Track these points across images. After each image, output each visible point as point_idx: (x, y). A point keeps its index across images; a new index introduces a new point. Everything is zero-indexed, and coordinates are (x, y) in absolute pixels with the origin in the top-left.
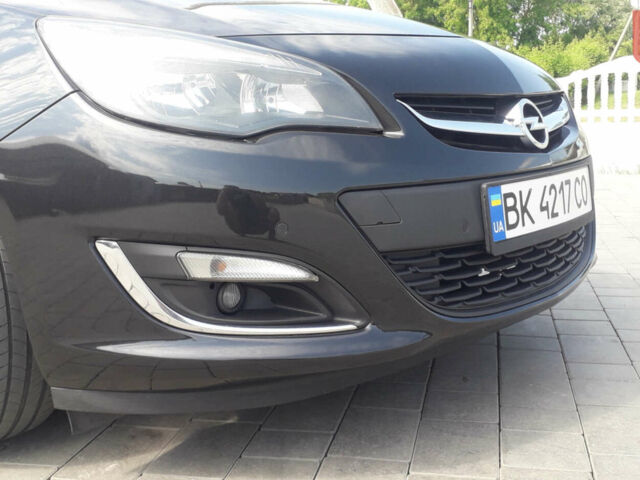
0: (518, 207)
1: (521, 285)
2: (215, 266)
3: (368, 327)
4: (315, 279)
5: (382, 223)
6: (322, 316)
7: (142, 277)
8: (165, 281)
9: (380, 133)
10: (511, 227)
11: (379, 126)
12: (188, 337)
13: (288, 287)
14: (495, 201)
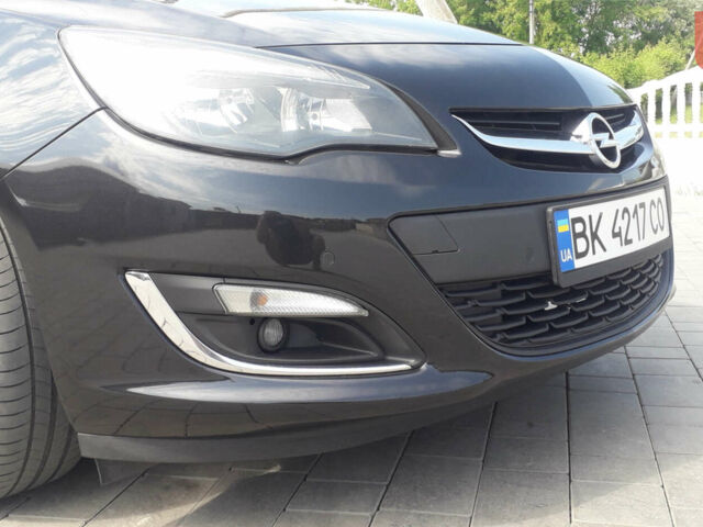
0: (588, 233)
1: (592, 320)
2: (255, 300)
3: (424, 367)
4: (365, 313)
5: (437, 252)
6: (373, 354)
7: (176, 312)
8: (201, 317)
9: (434, 151)
10: (580, 256)
11: (433, 145)
12: (226, 378)
13: (334, 322)
14: (563, 227)
